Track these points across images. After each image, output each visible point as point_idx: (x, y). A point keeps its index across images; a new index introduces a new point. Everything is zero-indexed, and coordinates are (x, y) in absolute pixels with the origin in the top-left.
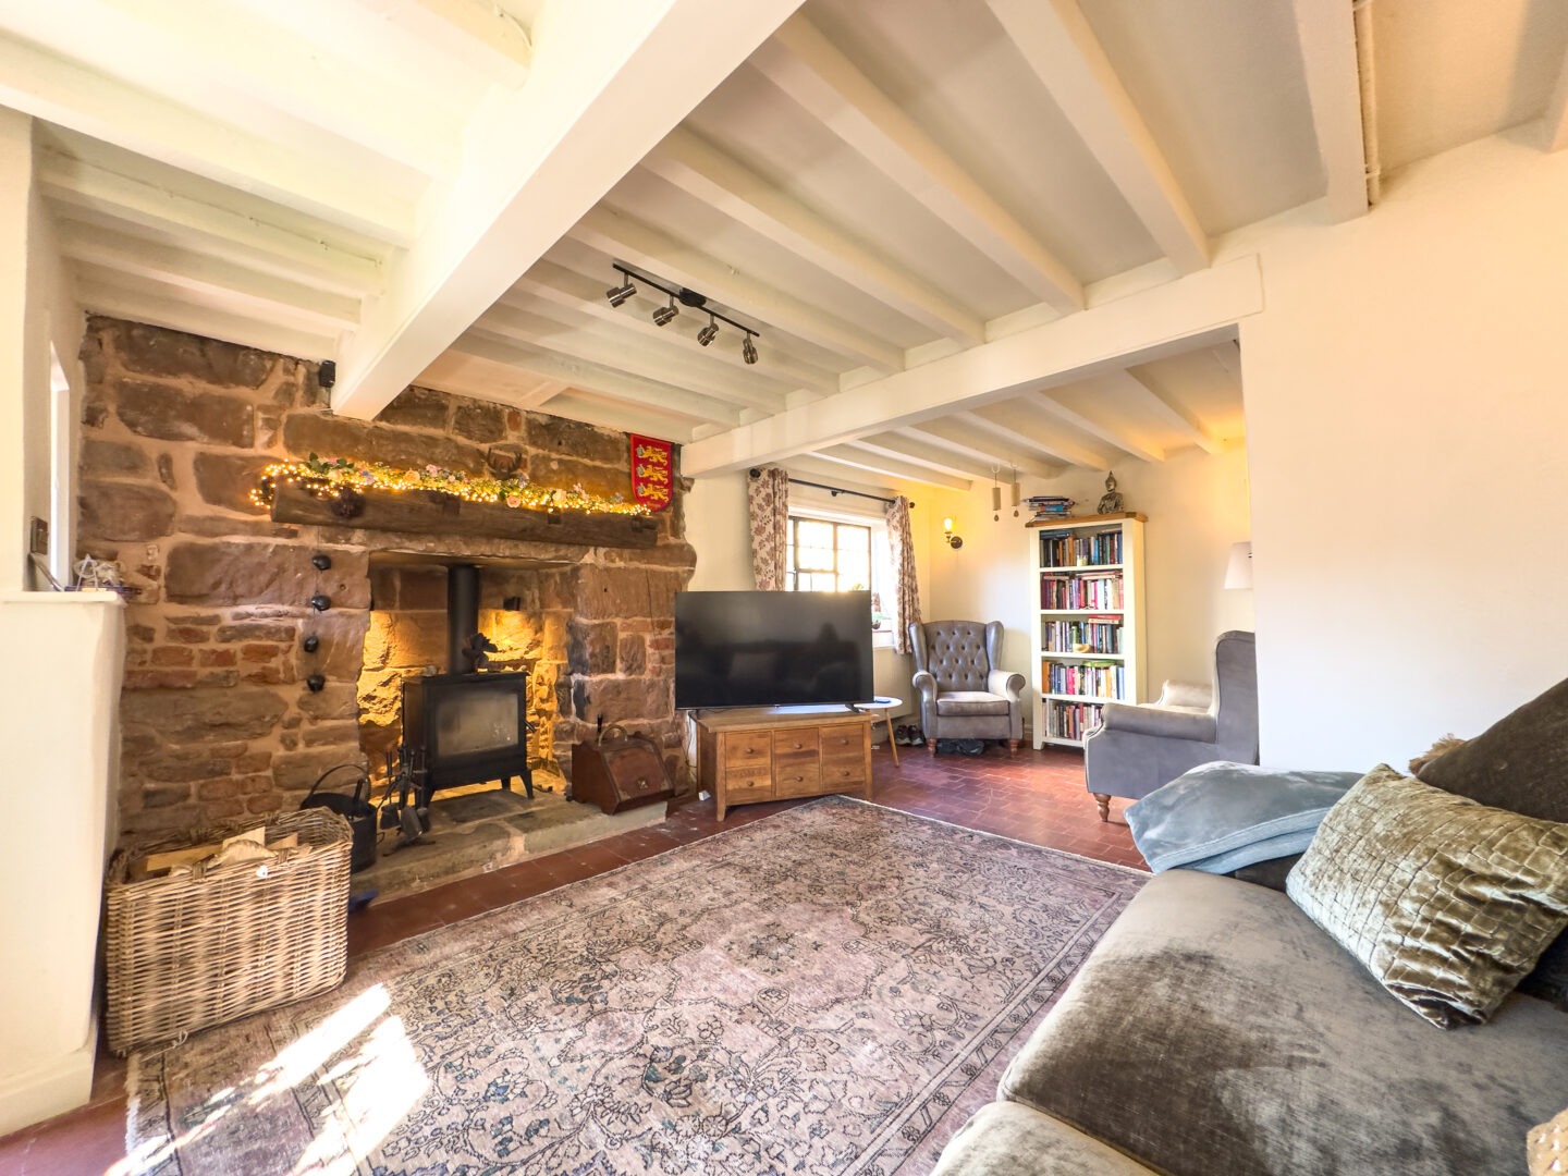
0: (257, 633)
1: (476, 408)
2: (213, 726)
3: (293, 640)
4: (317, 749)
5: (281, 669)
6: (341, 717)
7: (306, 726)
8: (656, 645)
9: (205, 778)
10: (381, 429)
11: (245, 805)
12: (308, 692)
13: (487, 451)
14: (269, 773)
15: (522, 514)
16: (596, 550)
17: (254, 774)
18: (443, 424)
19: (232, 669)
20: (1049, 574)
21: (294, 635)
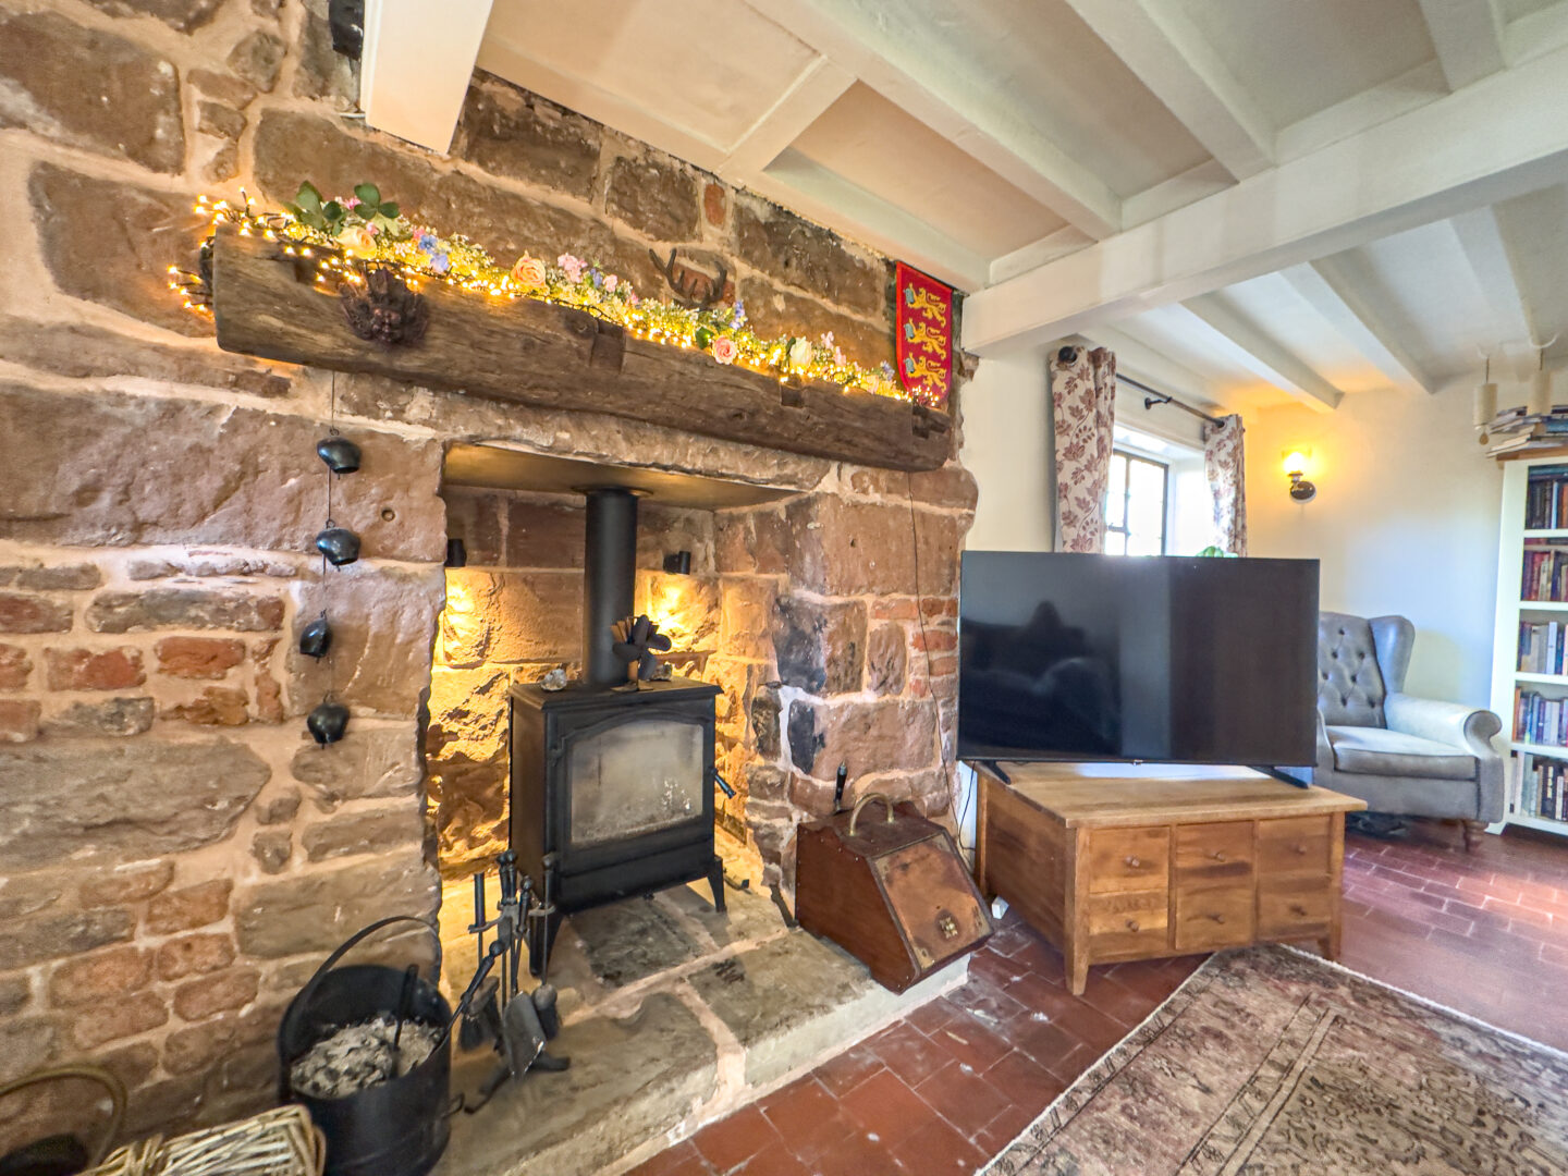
0: (193, 612)
1: (649, 165)
2: (90, 830)
3: (278, 628)
4: (334, 864)
5: (252, 693)
6: (384, 793)
7: (311, 816)
8: (923, 642)
9: (68, 954)
10: (469, 180)
11: (169, 1004)
12: (311, 742)
13: (666, 259)
14: (226, 926)
15: (737, 379)
16: (839, 469)
17: (190, 933)
18: (589, 188)
19: (131, 694)
20: (1537, 541)
21: (280, 617)
